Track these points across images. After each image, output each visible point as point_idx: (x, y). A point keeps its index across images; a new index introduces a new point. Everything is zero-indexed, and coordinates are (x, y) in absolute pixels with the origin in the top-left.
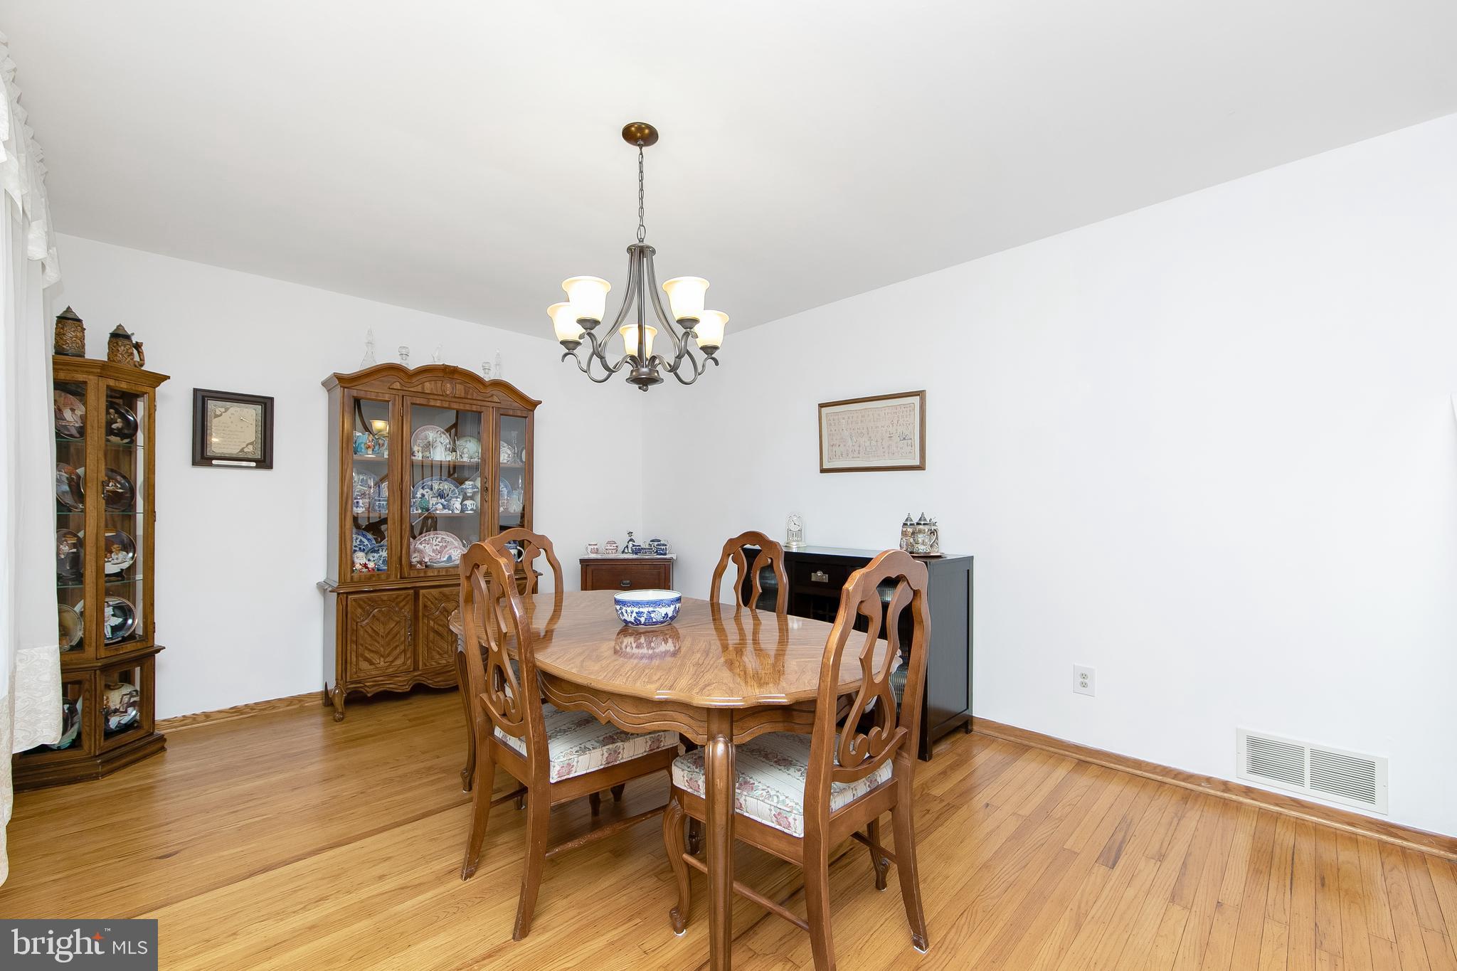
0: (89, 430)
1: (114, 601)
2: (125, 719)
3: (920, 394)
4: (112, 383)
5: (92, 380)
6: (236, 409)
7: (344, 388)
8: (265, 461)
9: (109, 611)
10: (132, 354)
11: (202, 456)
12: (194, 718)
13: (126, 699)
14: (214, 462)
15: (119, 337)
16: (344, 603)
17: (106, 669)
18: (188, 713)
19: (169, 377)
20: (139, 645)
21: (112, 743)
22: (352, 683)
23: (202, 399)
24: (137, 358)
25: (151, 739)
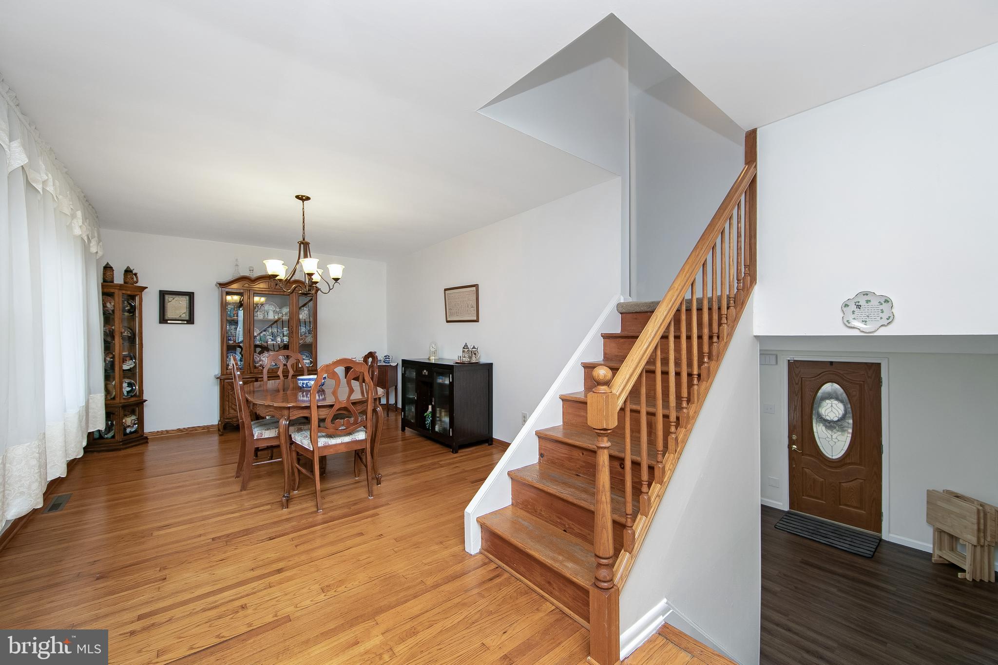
0: (116, 312)
1: (128, 381)
2: (133, 430)
3: (476, 286)
4: (124, 292)
5: (116, 291)
6: (177, 298)
7: (222, 288)
8: (190, 321)
9: (125, 385)
10: (133, 278)
11: (163, 320)
12: (162, 432)
13: (133, 422)
14: (169, 322)
15: (128, 271)
16: (223, 383)
17: (124, 407)
18: (159, 430)
19: (147, 288)
20: (137, 399)
21: (126, 437)
22: (228, 419)
23: (163, 294)
24: (135, 279)
25: (142, 437)
